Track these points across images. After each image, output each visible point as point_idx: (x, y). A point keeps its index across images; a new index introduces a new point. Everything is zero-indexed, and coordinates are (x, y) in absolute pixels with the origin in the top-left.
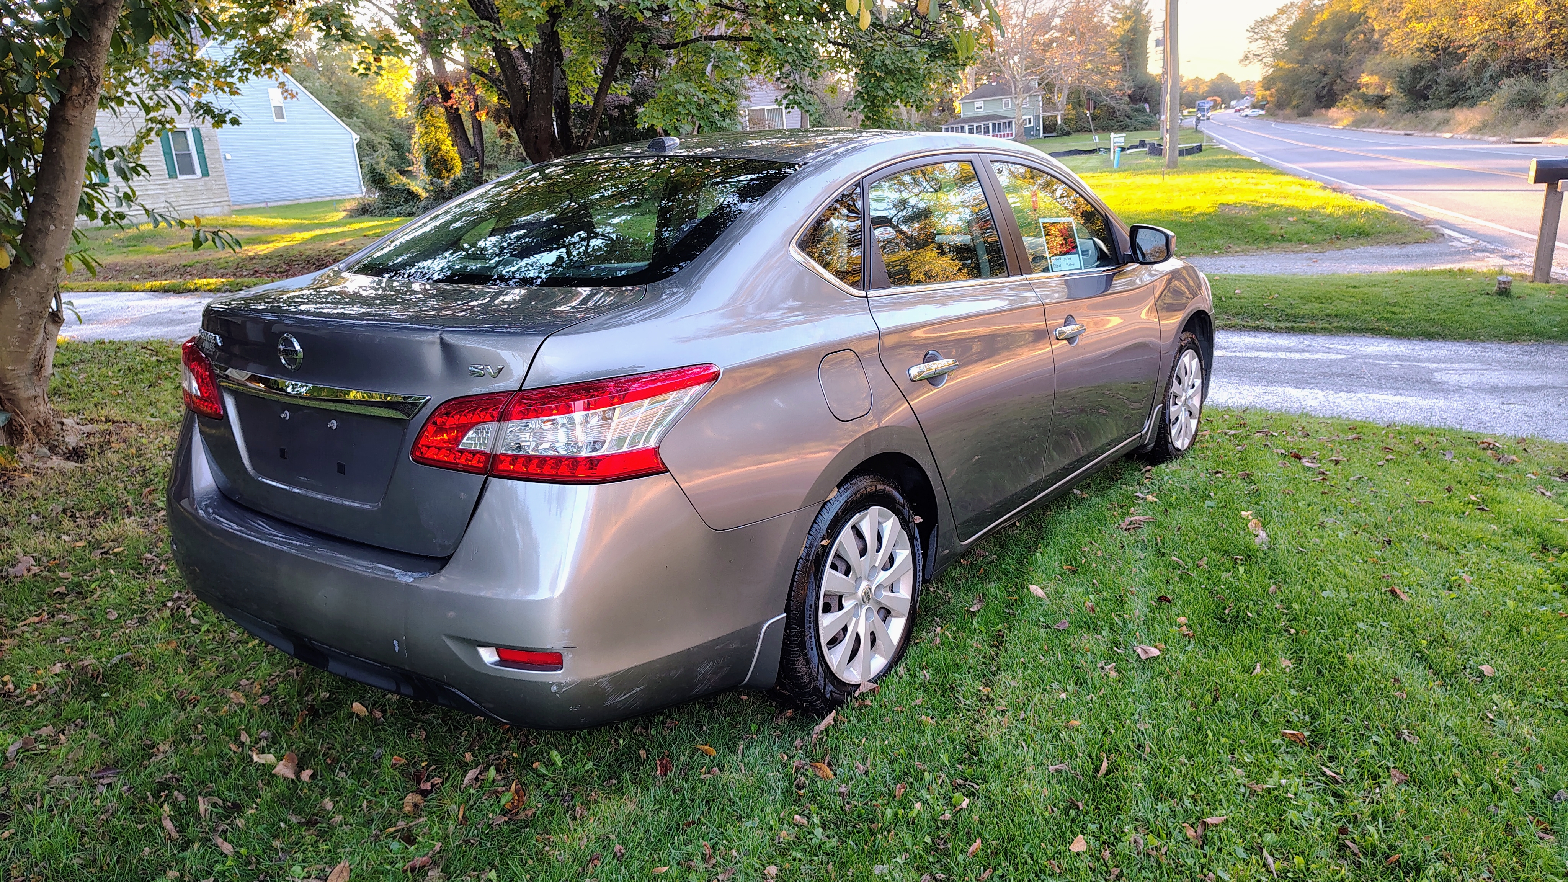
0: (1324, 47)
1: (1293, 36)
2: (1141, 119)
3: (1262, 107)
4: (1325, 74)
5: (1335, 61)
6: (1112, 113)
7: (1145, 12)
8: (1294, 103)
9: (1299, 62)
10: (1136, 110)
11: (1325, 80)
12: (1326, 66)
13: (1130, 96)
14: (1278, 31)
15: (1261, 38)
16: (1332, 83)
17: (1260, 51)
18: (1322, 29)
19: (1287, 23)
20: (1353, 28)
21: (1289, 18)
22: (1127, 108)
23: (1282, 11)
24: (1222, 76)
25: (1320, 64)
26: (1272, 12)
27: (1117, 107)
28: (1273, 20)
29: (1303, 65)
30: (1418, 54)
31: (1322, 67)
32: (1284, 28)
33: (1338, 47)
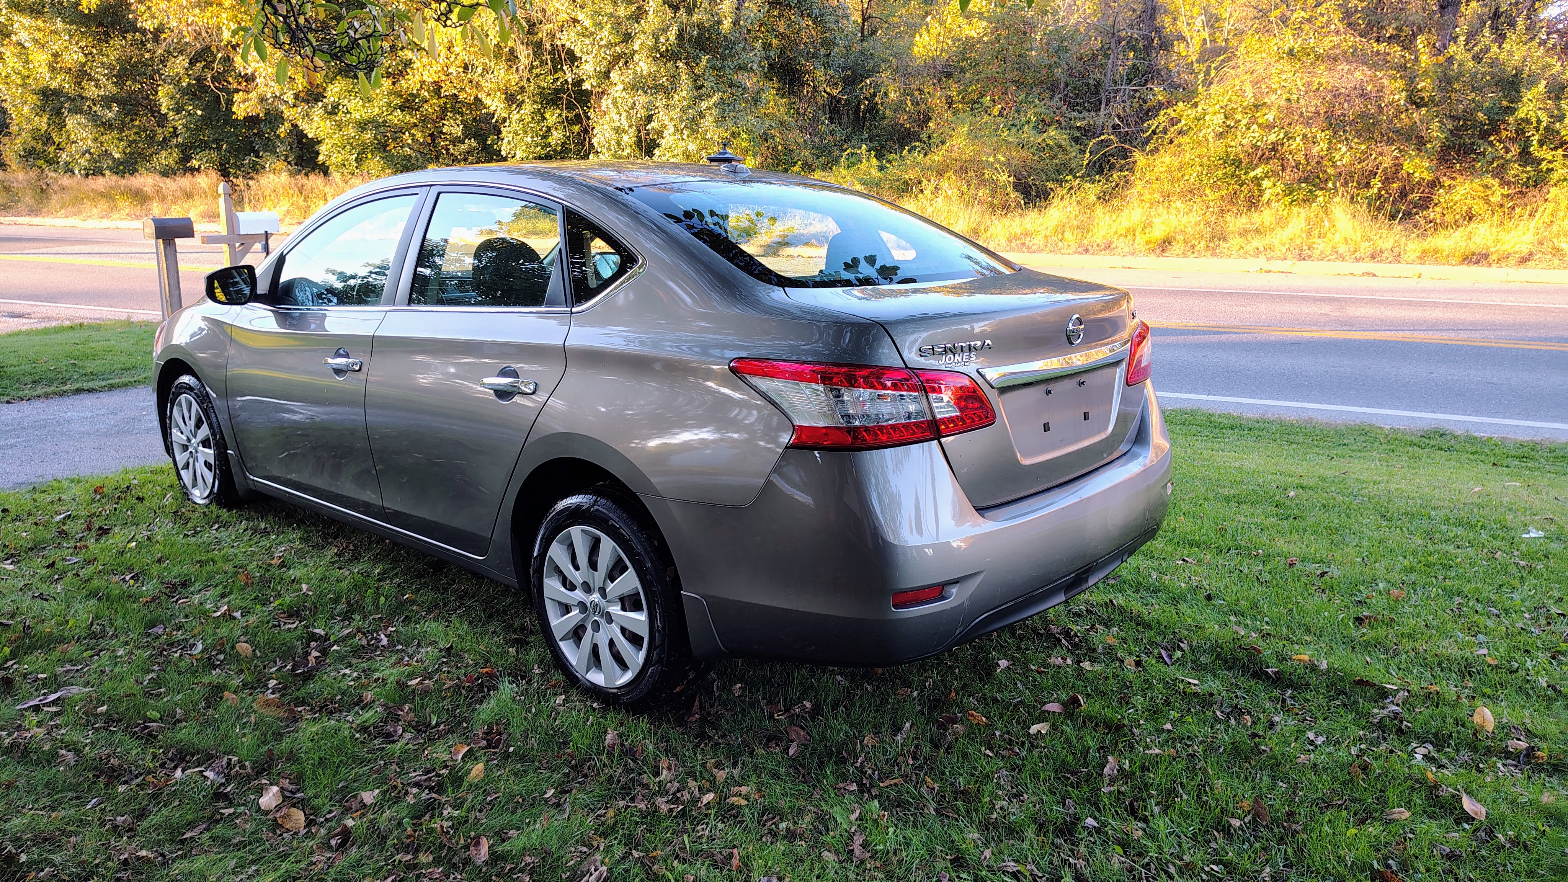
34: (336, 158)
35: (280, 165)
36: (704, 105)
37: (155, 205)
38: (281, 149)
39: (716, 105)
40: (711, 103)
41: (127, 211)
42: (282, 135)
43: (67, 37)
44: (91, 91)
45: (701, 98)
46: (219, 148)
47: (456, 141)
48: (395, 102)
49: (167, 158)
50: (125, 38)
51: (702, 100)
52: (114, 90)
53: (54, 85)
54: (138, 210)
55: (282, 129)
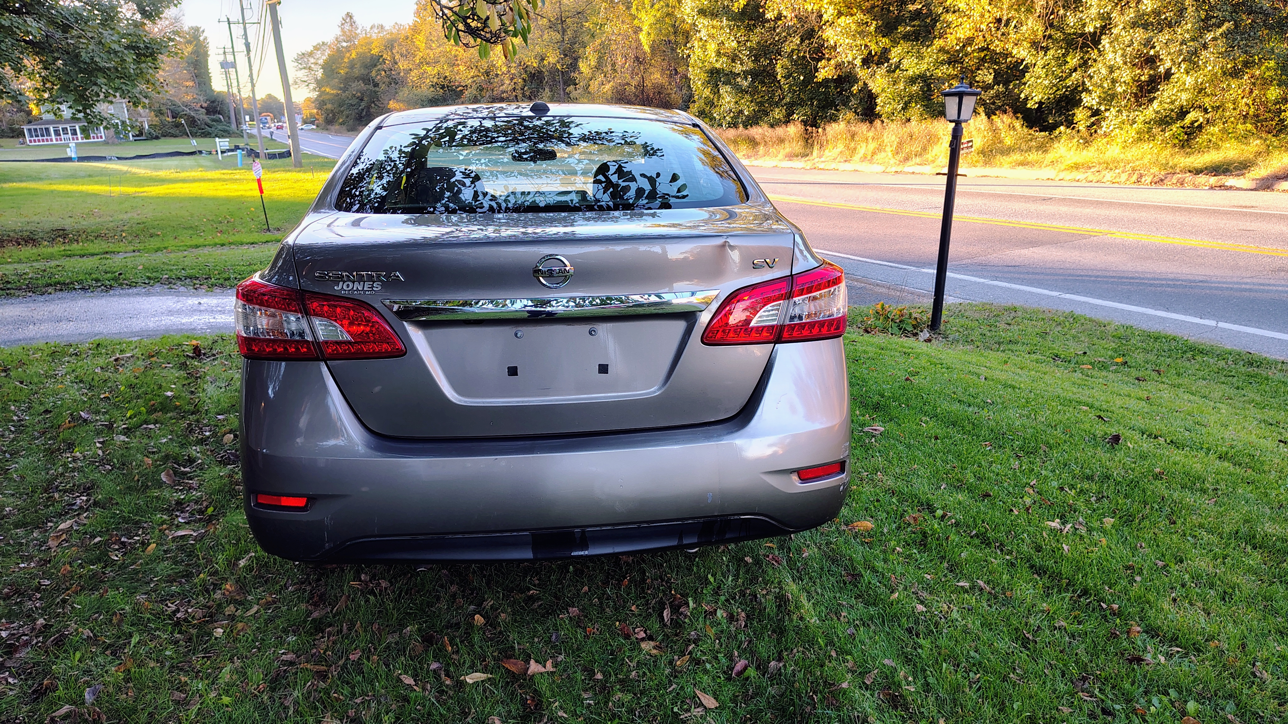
0: (358, 79)
1: (330, 68)
2: (219, 127)
3: (312, 123)
4: (362, 100)
5: (367, 90)
6: (192, 122)
7: (201, 38)
8: (341, 120)
9: (341, 89)
10: (213, 120)
11: (363, 104)
12: (362, 94)
13: (206, 109)
14: (316, 64)
15: (305, 68)
16: (369, 107)
17: (306, 79)
18: (352, 65)
19: (322, 58)
20: (375, 66)
21: (323, 54)
22: (206, 118)
23: (317, 48)
24: (270, 96)
25: (357, 91)
26: (310, 49)
27: (196, 117)
28: (311, 54)
29: (344, 92)
30: (432, 89)
31: (359, 94)
32: (321, 62)
33: (366, 79)
34: (888, 108)
35: (850, 115)
36: (1209, 36)
37: (762, 148)
38: (853, 102)
39: (1224, 35)
40: (1218, 34)
41: (745, 152)
42: (855, 92)
43: (728, 31)
44: (738, 68)
45: (1208, 29)
46: (812, 104)
47: (987, 87)
48: (942, 58)
49: (778, 113)
50: (764, 26)
51: (1208, 31)
52: (751, 65)
53: (718, 66)
54: (750, 152)
55: (855, 87)
